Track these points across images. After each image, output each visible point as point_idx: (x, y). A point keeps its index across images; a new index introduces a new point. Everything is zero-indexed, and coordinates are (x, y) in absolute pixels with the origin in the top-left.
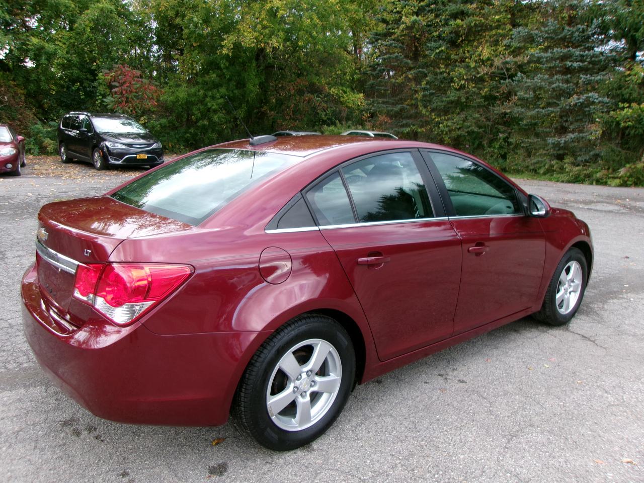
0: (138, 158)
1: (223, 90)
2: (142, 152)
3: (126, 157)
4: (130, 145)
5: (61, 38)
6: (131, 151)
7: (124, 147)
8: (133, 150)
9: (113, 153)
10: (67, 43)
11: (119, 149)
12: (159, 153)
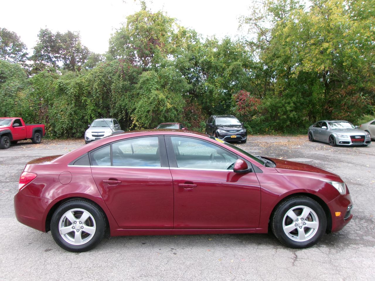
0: (231, 137)
1: (294, 99)
2: (234, 135)
3: (226, 137)
4: (228, 131)
5: (218, 81)
6: (228, 134)
7: (225, 132)
8: (229, 133)
9: (220, 135)
10: (220, 83)
11: (223, 133)
12: (244, 135)
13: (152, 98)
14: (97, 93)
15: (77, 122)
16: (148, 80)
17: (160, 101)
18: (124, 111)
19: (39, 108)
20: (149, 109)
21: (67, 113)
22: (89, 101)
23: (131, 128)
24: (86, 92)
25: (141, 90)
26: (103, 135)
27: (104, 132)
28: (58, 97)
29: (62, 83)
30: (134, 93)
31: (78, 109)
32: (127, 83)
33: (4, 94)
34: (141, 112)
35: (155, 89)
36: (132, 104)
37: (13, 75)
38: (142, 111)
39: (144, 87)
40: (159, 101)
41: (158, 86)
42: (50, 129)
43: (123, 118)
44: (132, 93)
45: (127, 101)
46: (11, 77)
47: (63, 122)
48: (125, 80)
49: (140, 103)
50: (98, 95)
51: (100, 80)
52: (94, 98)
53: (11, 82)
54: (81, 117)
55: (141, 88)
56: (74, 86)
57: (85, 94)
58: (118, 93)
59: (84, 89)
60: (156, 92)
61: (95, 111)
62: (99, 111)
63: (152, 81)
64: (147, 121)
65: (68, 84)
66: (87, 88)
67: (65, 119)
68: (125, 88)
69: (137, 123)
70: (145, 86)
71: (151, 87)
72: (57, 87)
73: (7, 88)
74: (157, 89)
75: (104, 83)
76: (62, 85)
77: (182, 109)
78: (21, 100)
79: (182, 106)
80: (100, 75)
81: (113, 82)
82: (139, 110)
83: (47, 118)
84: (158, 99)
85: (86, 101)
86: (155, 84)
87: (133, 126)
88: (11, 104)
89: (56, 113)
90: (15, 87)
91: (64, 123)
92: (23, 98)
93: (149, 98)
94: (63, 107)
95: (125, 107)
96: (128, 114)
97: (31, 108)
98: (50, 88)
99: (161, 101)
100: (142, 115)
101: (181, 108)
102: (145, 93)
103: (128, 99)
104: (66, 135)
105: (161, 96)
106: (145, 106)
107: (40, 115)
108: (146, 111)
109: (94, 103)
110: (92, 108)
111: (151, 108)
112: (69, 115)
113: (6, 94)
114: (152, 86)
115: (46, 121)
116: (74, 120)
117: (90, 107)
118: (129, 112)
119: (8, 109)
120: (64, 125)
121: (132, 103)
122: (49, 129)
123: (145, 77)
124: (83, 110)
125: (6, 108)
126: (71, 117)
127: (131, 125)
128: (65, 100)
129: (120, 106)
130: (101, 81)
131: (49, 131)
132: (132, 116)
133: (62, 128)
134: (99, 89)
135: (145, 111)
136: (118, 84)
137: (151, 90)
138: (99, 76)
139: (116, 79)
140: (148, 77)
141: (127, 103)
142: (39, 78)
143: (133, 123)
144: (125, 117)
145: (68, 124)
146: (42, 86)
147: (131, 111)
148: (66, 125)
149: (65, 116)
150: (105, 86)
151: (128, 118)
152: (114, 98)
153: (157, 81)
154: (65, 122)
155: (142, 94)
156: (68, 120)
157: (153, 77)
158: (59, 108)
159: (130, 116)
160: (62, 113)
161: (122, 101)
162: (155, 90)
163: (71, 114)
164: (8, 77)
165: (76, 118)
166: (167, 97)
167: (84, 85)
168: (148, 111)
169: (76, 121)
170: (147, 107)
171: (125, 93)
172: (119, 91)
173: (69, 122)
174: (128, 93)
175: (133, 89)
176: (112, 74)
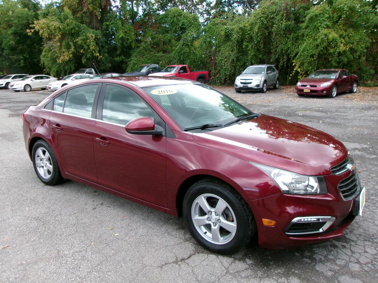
13: (319, 40)
14: (258, 37)
15: (239, 69)
16: (316, 16)
17: (330, 42)
18: (285, 56)
19: (210, 55)
20: (314, 53)
21: (230, 60)
22: (250, 46)
23: (292, 75)
24: (248, 37)
25: (307, 30)
26: (251, 83)
27: (252, 79)
28: (225, 43)
29: (227, 29)
30: (299, 34)
31: (241, 55)
32: (292, 23)
33: (182, 44)
34: (303, 57)
35: (325, 26)
36: (296, 48)
37: (191, 25)
38: (305, 56)
39: (310, 26)
40: (328, 42)
41: (328, 23)
42: (218, 75)
43: (284, 64)
44: (296, 35)
45: (289, 44)
46: (190, 27)
47: (226, 68)
48: (288, 19)
49: (304, 46)
50: (259, 39)
51: (261, 22)
52: (255, 42)
53: (189, 32)
54: (242, 63)
55: (307, 27)
56: (237, 31)
57: (247, 39)
58: (279, 35)
59: (246, 34)
60: (326, 31)
61: (256, 57)
62: (260, 56)
63: (322, 17)
64: (311, 68)
65: (232, 30)
66: (249, 32)
67: (228, 65)
68: (288, 29)
69: (299, 70)
70: (312, 25)
71: (319, 24)
72: (223, 33)
73: (185, 38)
74: (328, 27)
75: (266, 25)
76: (227, 31)
77: (363, 50)
78: (195, 49)
79: (363, 46)
80: (262, 17)
81: (275, 24)
82: (302, 54)
83: (215, 65)
84: (328, 39)
85: (247, 46)
86: (326, 21)
87: (295, 73)
88: (187, 53)
89: (221, 60)
90: (191, 36)
91: (227, 70)
92: (197, 46)
93: (316, 40)
94: (227, 54)
95: (287, 51)
96: (290, 59)
97: (203, 55)
98: (219, 35)
99: (332, 42)
100: (305, 60)
101: (362, 47)
102: (311, 33)
103: (291, 42)
104: (228, 81)
105: (333, 35)
106: (308, 49)
107: (210, 62)
108: (310, 55)
109: (256, 48)
110: (253, 54)
111: (316, 52)
112: (232, 62)
113: (184, 44)
114: (321, 23)
115: (215, 68)
116: (236, 67)
117: (251, 53)
118: (291, 57)
119: (185, 58)
120: (227, 72)
121: (295, 46)
122: (216, 75)
123: (313, 12)
124: (245, 57)
125: (184, 56)
126: (233, 63)
127: (293, 72)
128: (230, 46)
129: (282, 50)
130: (263, 24)
131: (217, 78)
132: (294, 61)
133: (225, 75)
134: (260, 32)
135: (308, 55)
136: (281, 25)
137: (320, 28)
138: (260, 18)
139: (278, 20)
140: (317, 12)
141: (289, 46)
142: (211, 26)
143: (295, 69)
144: (286, 63)
145: (230, 71)
146: (213, 33)
147: (293, 56)
148: (229, 72)
149: (228, 63)
150: (267, 28)
151: (289, 64)
152: (276, 42)
153: (328, 16)
154: (228, 68)
155: (308, 35)
156: (231, 67)
157: (324, 12)
158: (224, 55)
159: (291, 62)
160: (226, 60)
161: (284, 44)
162: (326, 28)
163: (233, 60)
164: (187, 28)
165: (239, 65)
166: (341, 36)
167: (246, 29)
168: (312, 56)
169: (238, 67)
170: (312, 50)
171: (289, 35)
172: (282, 33)
173: (231, 68)
174: (292, 35)
175: (299, 30)
176: (275, 14)
